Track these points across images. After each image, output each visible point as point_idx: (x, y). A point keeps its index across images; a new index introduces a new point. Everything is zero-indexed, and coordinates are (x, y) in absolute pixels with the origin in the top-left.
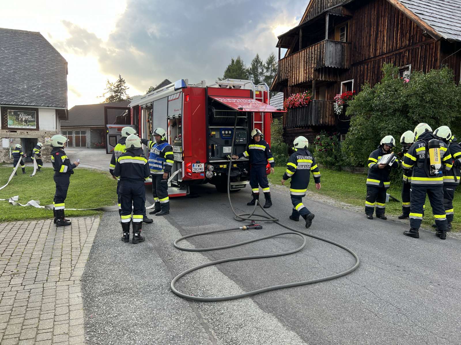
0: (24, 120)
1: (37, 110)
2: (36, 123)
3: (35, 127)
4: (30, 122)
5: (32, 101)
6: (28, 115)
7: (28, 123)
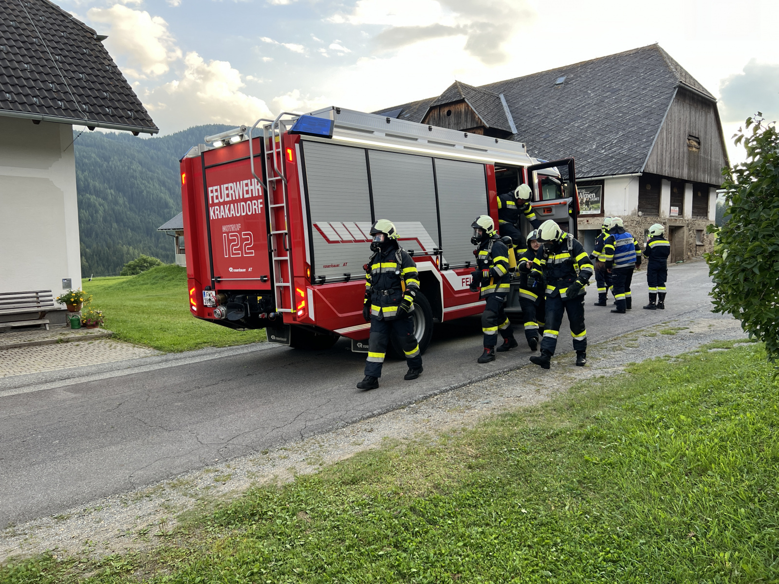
0: (584, 201)
1: (602, 182)
2: (600, 204)
3: (599, 212)
4: (593, 203)
5: (592, 169)
6: (591, 192)
7: (591, 206)
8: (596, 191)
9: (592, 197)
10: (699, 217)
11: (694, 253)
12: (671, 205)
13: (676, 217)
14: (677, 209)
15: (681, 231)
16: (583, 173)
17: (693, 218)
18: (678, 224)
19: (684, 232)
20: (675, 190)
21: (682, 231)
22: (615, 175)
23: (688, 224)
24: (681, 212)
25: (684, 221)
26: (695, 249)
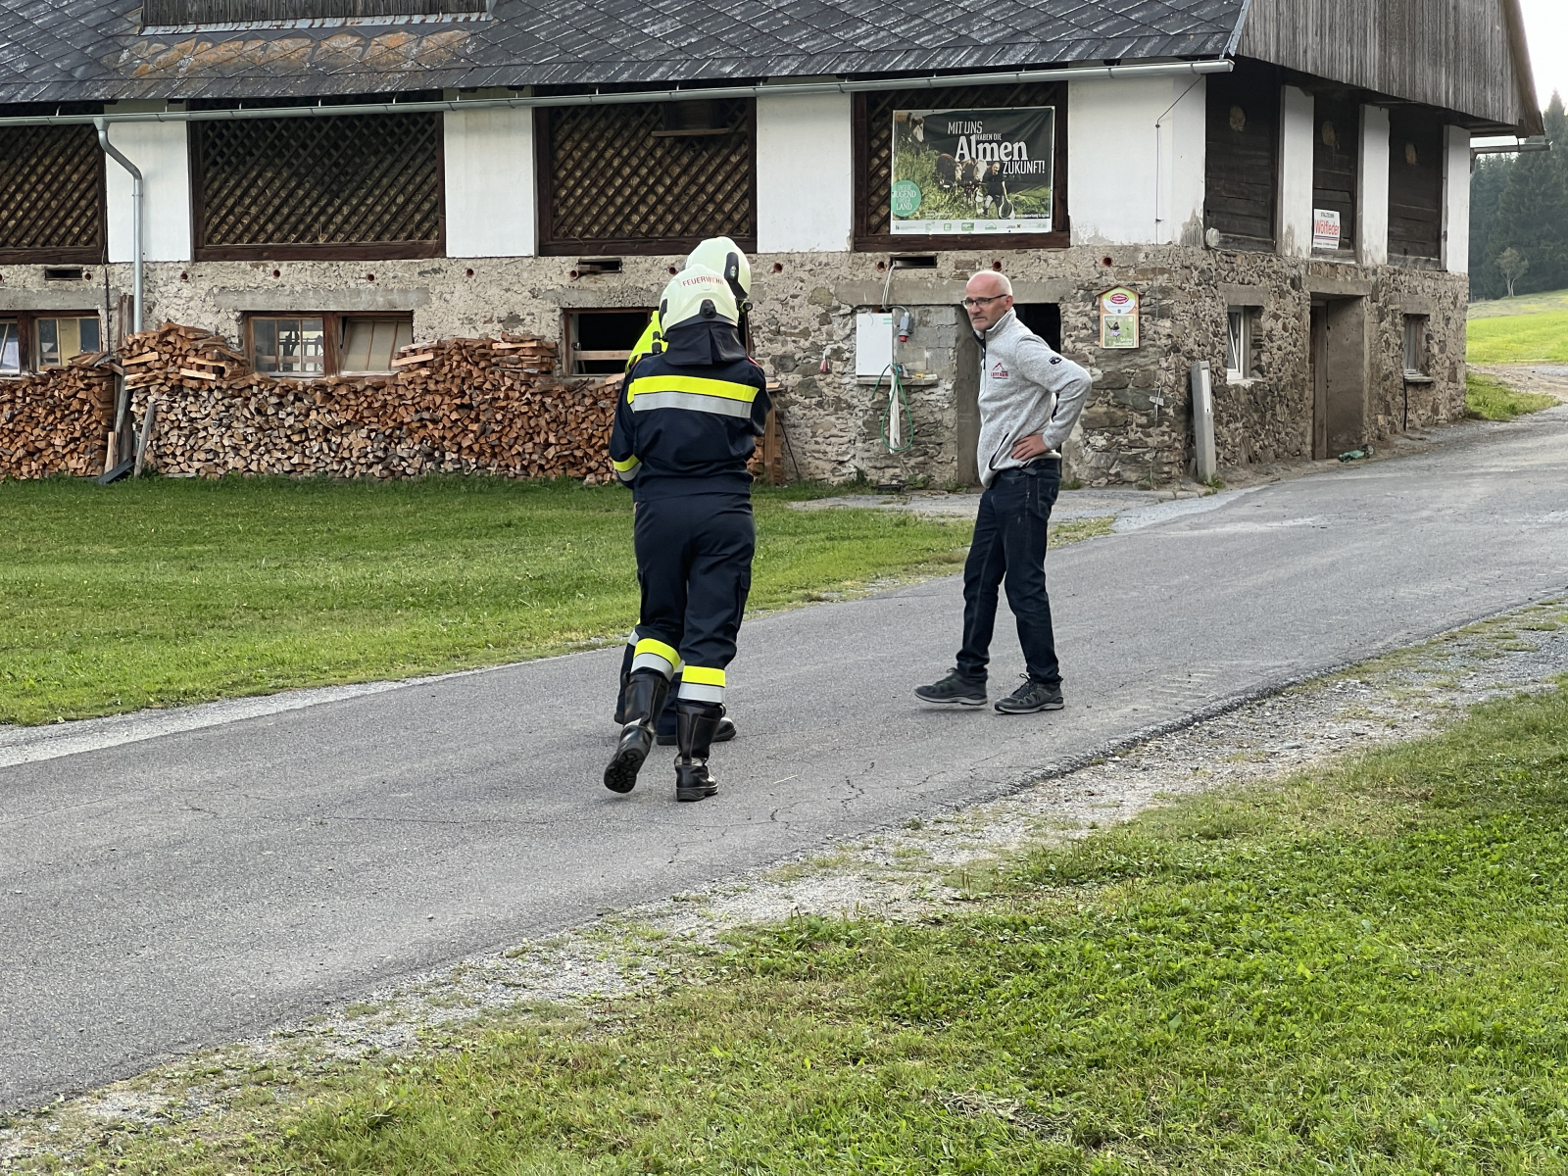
0: (980, 176)
1: (1057, 94)
2: (1050, 192)
3: (1044, 226)
4: (1018, 183)
5: (1017, 33)
6: (1009, 137)
7: (1009, 198)
8: (1030, 129)
9: (1011, 154)
10: (1411, 258)
11: (1396, 414)
12: (1317, 204)
13: (1335, 255)
14: (1335, 218)
15: (1350, 318)
16: (978, 46)
17: (1390, 259)
18: (1341, 286)
19: (1361, 324)
20: (1329, 136)
21: (1354, 320)
22: (1118, 62)
23: (1375, 287)
24: (1350, 234)
25: (1361, 275)
26: (1400, 399)
